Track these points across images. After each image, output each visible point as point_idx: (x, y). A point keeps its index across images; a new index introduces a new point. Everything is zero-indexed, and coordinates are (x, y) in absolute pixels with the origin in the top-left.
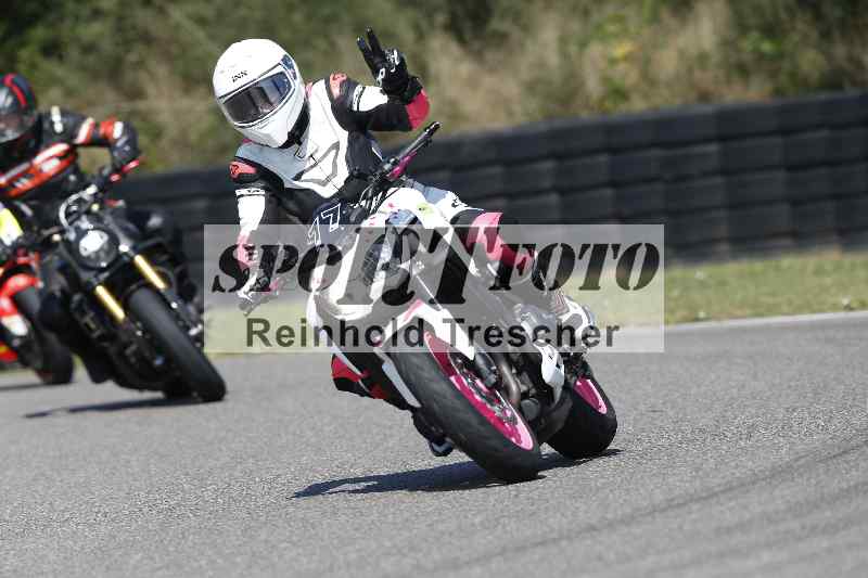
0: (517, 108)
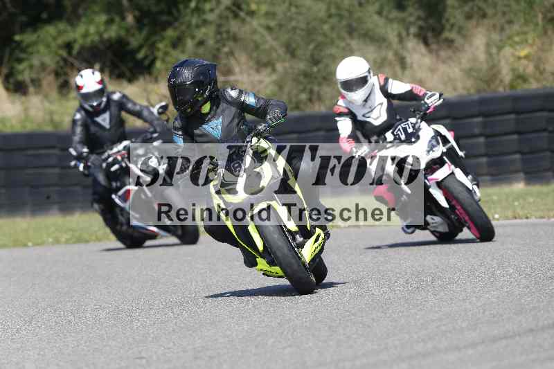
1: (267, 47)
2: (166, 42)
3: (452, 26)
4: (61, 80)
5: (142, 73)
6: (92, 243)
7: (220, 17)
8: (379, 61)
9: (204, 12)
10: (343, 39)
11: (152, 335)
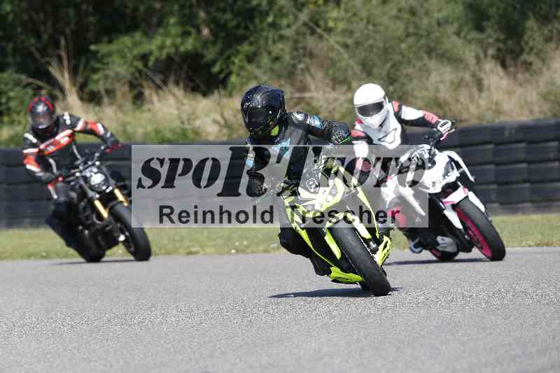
0: (536, 109)
1: (343, 64)
2: (241, 57)
3: (531, 49)
4: (136, 92)
5: (217, 87)
6: (161, 257)
7: (298, 33)
8: (456, 81)
9: (280, 28)
10: (421, 59)
11: (219, 351)
